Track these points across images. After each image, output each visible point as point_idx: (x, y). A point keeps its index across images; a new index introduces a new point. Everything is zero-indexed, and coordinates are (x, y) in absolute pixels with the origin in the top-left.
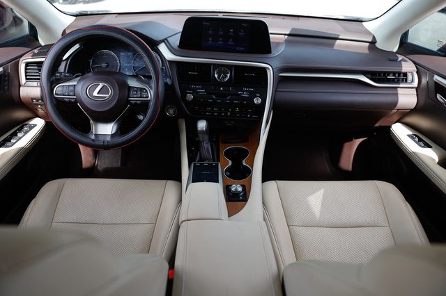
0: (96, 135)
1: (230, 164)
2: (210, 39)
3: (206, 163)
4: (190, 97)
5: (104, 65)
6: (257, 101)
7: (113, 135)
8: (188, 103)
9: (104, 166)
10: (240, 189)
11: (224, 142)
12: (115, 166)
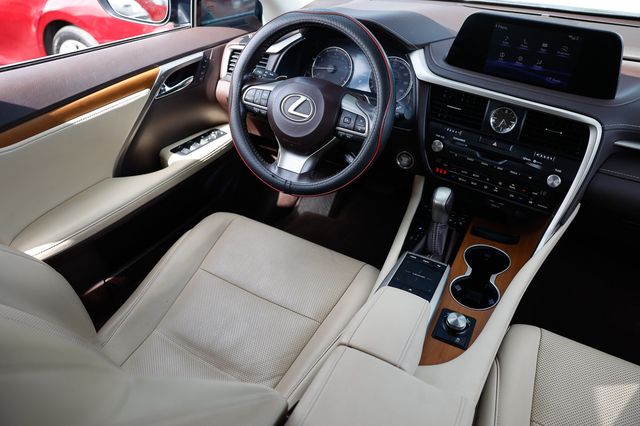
0: (280, 169)
1: (469, 272)
2: (502, 55)
3: (427, 259)
4: (438, 145)
5: (330, 69)
6: (553, 181)
7: (302, 176)
8: (433, 155)
9: (307, 209)
10: (462, 323)
11: (475, 233)
12: (320, 213)
